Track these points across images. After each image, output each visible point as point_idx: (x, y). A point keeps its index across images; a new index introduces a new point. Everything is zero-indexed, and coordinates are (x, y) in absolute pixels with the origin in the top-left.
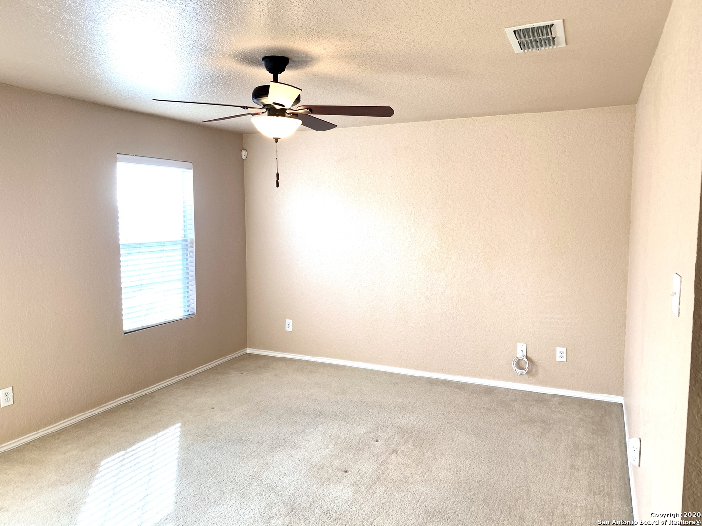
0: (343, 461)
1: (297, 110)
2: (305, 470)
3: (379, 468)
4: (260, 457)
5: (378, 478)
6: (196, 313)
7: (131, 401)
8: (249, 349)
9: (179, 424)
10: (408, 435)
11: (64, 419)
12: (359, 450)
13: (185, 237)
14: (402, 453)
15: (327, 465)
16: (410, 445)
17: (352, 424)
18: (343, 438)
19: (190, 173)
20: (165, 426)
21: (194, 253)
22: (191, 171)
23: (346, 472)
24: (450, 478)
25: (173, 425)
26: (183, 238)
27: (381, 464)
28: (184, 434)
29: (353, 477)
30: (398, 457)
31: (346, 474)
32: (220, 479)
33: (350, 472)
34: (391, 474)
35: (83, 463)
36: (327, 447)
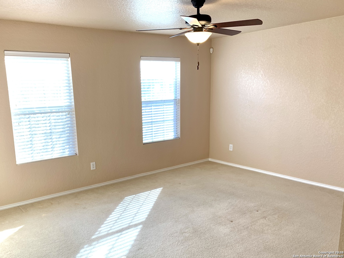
0: (233, 216)
1: (208, 27)
2: (211, 217)
3: (251, 223)
4: (192, 207)
5: (248, 227)
6: (180, 137)
7: (146, 176)
8: (211, 159)
9: (162, 188)
10: (278, 211)
11: (117, 179)
12: (244, 214)
13: (176, 98)
14: (268, 219)
15: (224, 217)
16: (276, 216)
17: (248, 201)
18: (239, 206)
19: (179, 64)
20: (156, 188)
21: (180, 106)
22: (180, 63)
23: (232, 222)
24: (290, 235)
25: (159, 188)
26: (175, 99)
27: (253, 222)
28: (162, 192)
29: (234, 224)
30: (265, 221)
31: (231, 222)
32: (169, 213)
33: (234, 222)
34: (256, 227)
35: (118, 197)
36: (228, 209)
